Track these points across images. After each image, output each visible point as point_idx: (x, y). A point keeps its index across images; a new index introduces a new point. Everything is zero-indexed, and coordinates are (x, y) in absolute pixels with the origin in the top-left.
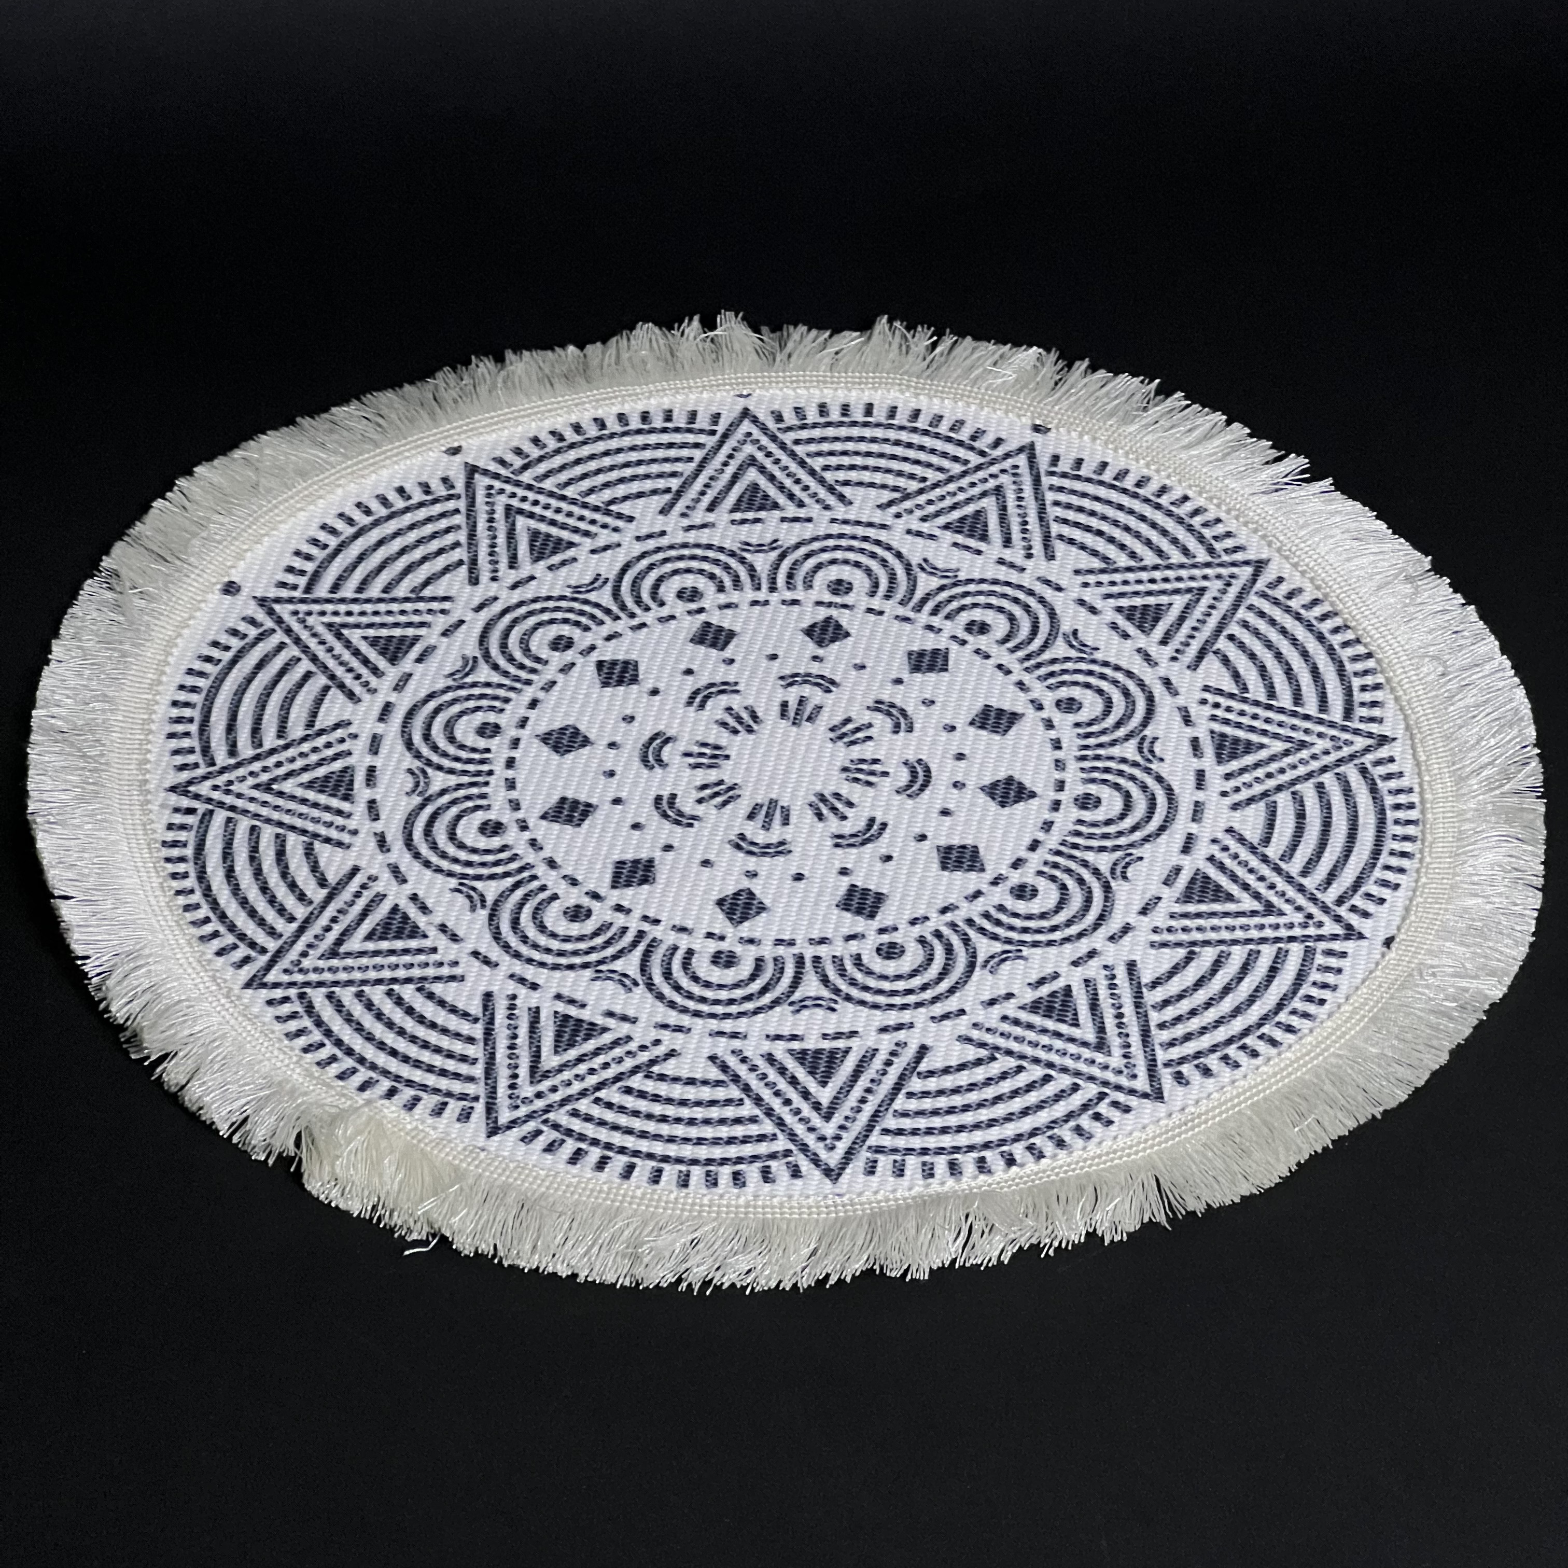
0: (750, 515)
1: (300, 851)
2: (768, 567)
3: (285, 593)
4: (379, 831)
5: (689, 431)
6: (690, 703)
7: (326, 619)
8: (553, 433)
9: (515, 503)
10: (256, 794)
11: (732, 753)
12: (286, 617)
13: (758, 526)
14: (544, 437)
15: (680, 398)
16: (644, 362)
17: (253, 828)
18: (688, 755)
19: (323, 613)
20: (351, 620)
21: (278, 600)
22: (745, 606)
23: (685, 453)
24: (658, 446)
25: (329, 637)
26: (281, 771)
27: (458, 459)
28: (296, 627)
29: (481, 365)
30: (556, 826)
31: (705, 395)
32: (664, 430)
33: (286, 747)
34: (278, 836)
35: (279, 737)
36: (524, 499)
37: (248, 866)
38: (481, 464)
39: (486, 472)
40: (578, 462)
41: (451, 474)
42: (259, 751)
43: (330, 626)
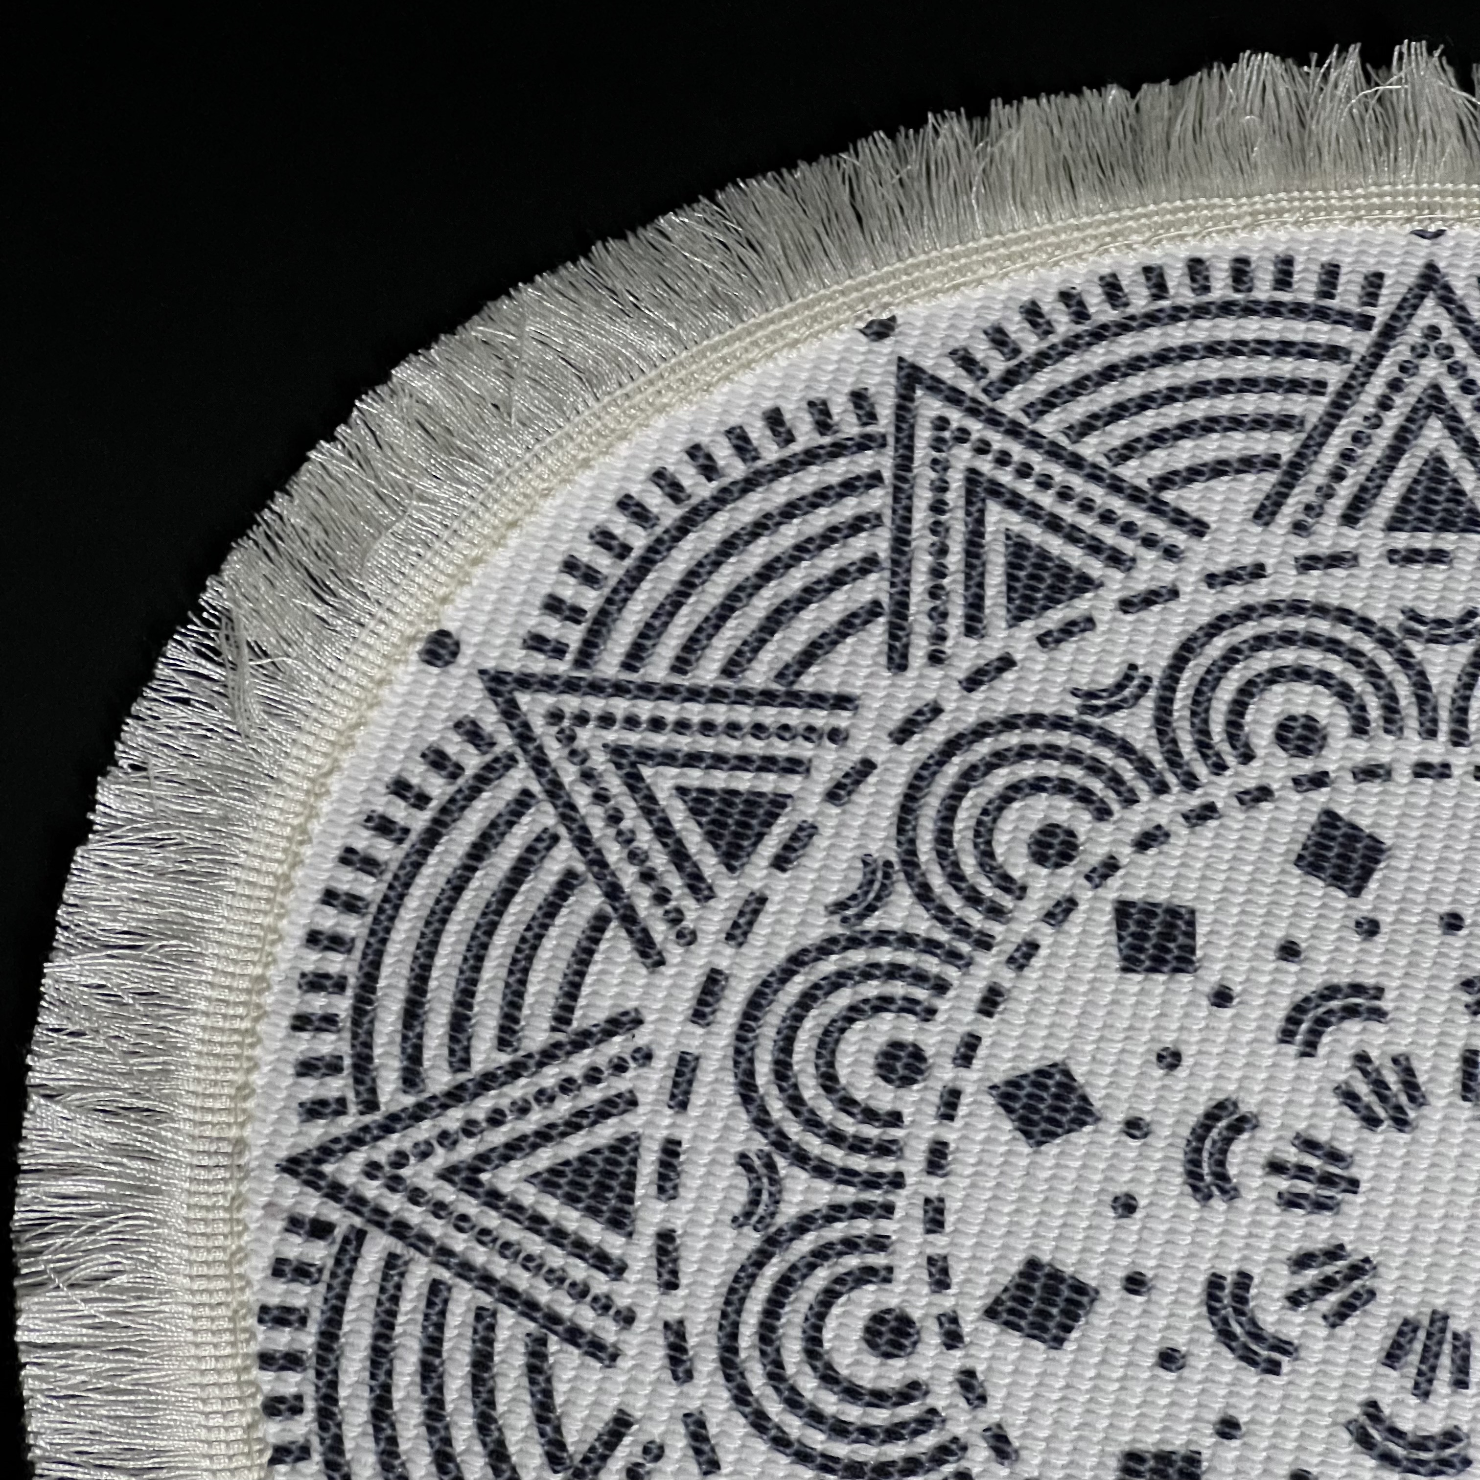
0: (1424, 541)
1: (519, 1360)
2: (1452, 680)
3: (539, 664)
4: (673, 1316)
5: (1322, 314)
6: (1287, 1036)
7: (611, 736)
8: (1065, 296)
9: (985, 465)
10: (448, 1194)
11: (1363, 1173)
12: (539, 725)
13: (1439, 572)
14: (1049, 304)
15: (1308, 232)
16: (1248, 143)
17: (435, 1286)
18: (1276, 1167)
19: (607, 720)
20: (659, 741)
21: (525, 682)
22: (1402, 775)
23: (1309, 369)
24: (1260, 348)
25: (614, 784)
26: (498, 1137)
27: (886, 346)
28: (555, 751)
29: (944, 129)
30: (1015, 1340)
31: (1357, 228)
32: (1274, 309)
33: (515, 1071)
34: (480, 1313)
35: (503, 1044)
36: (1003, 459)
37: (416, 1392)
38: (927, 363)
39: (935, 386)
40: (1108, 374)
41: (872, 383)
42: (462, 1077)
43: (617, 752)
